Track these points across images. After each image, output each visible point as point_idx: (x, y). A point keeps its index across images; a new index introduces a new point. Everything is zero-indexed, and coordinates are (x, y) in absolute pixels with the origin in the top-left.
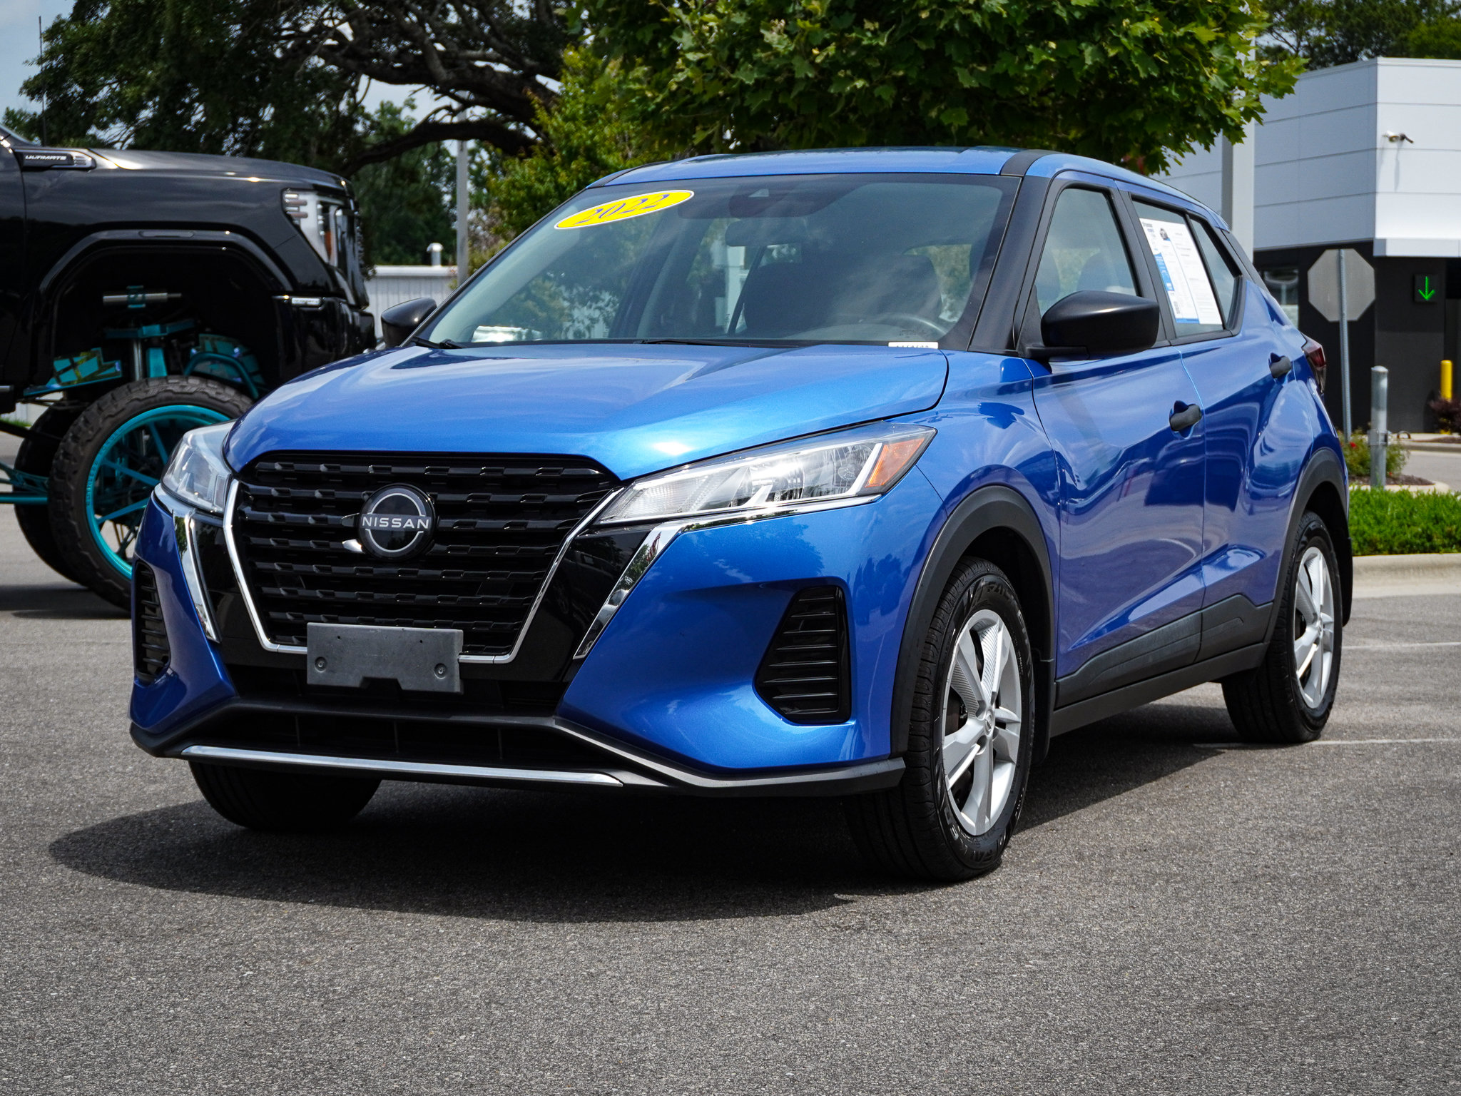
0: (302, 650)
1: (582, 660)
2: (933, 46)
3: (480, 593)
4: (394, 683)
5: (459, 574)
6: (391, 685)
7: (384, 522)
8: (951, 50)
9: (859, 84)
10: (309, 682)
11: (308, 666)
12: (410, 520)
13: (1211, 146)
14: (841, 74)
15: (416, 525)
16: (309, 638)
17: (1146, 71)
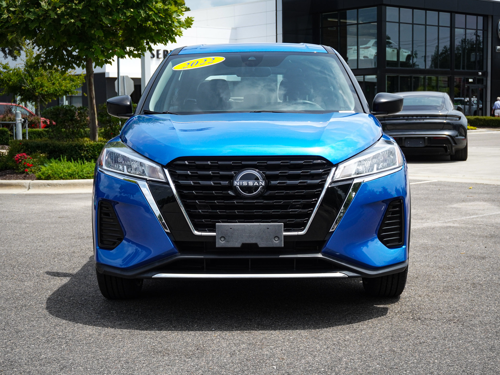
0: (214, 234)
1: (333, 232)
2: (94, 10)
3: (290, 209)
4: (256, 244)
5: (281, 202)
6: (255, 245)
7: (245, 183)
8: (99, 11)
9: (73, 21)
10: (217, 246)
11: (217, 240)
12: (256, 182)
13: (167, 44)
14: (66, 17)
15: (259, 184)
16: (217, 230)
17: (157, 19)
